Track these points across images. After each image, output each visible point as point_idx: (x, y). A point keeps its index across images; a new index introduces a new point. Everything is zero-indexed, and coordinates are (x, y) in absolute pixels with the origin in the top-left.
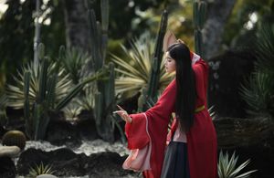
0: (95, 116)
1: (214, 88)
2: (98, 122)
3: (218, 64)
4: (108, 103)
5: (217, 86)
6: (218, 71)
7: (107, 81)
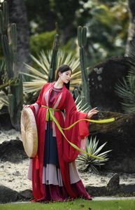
0: (9, 111)
1: (99, 87)
2: (12, 116)
3: (101, 69)
4: (18, 102)
5: (101, 86)
6: (101, 75)
7: (17, 86)
